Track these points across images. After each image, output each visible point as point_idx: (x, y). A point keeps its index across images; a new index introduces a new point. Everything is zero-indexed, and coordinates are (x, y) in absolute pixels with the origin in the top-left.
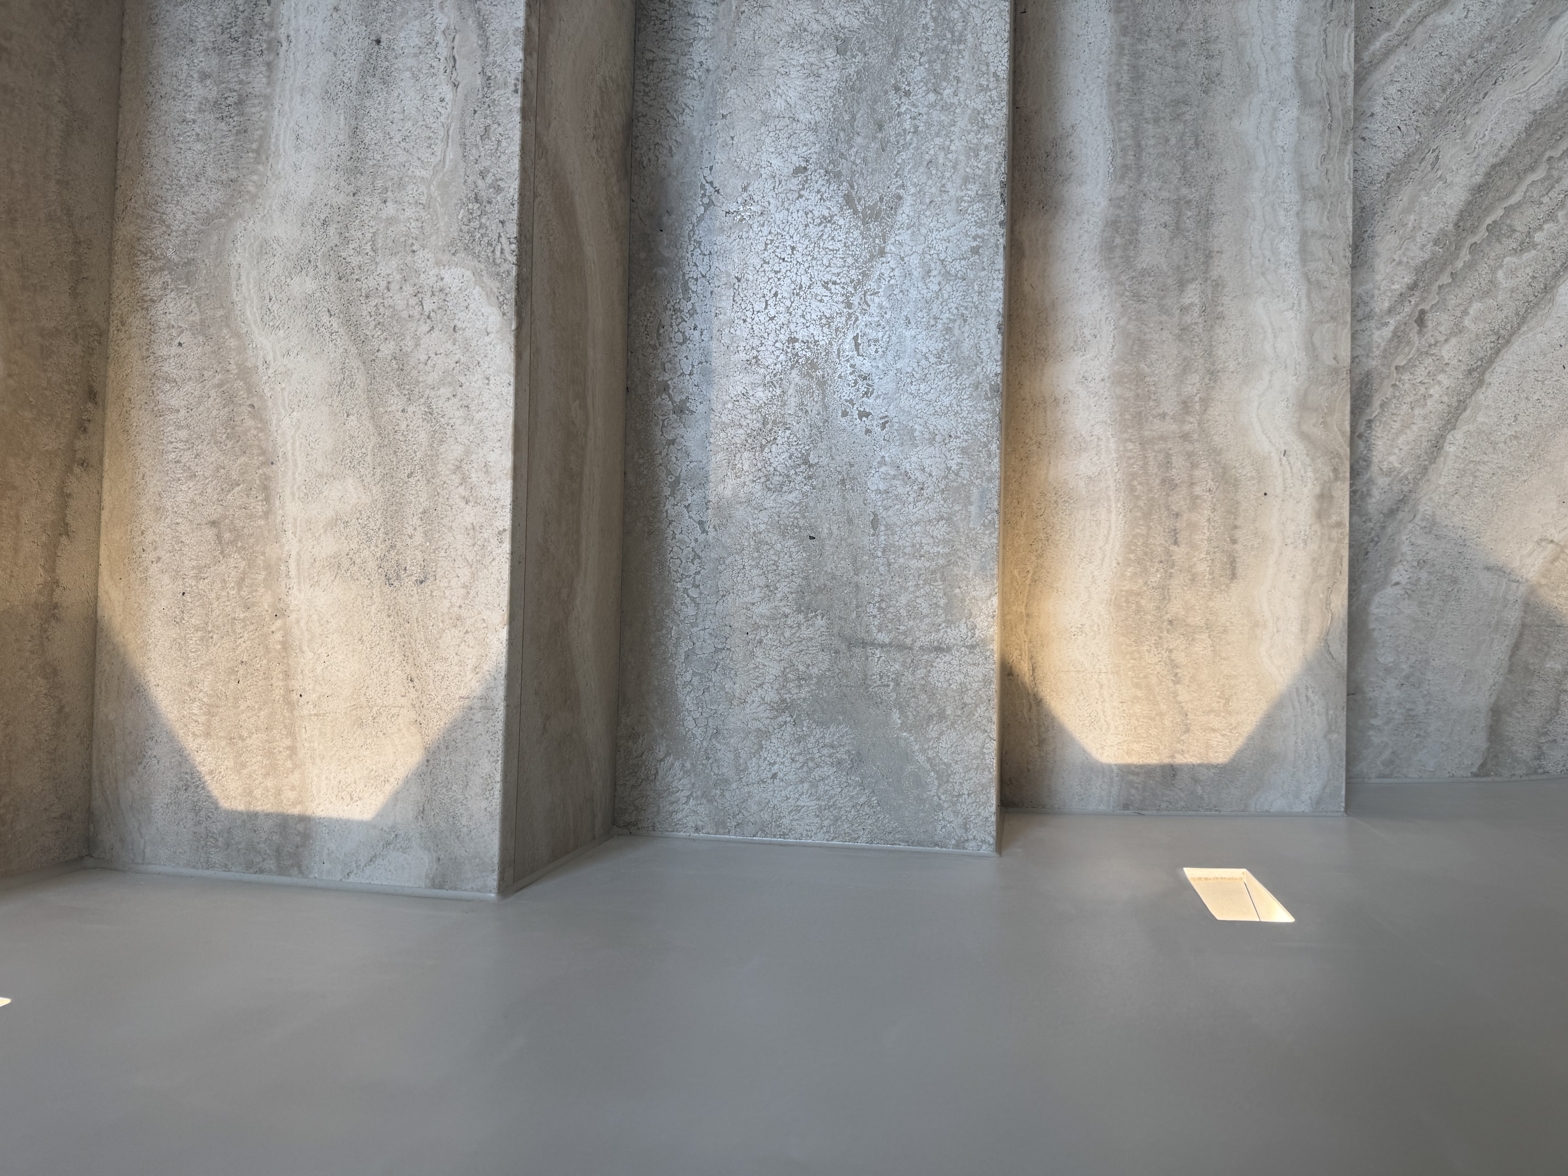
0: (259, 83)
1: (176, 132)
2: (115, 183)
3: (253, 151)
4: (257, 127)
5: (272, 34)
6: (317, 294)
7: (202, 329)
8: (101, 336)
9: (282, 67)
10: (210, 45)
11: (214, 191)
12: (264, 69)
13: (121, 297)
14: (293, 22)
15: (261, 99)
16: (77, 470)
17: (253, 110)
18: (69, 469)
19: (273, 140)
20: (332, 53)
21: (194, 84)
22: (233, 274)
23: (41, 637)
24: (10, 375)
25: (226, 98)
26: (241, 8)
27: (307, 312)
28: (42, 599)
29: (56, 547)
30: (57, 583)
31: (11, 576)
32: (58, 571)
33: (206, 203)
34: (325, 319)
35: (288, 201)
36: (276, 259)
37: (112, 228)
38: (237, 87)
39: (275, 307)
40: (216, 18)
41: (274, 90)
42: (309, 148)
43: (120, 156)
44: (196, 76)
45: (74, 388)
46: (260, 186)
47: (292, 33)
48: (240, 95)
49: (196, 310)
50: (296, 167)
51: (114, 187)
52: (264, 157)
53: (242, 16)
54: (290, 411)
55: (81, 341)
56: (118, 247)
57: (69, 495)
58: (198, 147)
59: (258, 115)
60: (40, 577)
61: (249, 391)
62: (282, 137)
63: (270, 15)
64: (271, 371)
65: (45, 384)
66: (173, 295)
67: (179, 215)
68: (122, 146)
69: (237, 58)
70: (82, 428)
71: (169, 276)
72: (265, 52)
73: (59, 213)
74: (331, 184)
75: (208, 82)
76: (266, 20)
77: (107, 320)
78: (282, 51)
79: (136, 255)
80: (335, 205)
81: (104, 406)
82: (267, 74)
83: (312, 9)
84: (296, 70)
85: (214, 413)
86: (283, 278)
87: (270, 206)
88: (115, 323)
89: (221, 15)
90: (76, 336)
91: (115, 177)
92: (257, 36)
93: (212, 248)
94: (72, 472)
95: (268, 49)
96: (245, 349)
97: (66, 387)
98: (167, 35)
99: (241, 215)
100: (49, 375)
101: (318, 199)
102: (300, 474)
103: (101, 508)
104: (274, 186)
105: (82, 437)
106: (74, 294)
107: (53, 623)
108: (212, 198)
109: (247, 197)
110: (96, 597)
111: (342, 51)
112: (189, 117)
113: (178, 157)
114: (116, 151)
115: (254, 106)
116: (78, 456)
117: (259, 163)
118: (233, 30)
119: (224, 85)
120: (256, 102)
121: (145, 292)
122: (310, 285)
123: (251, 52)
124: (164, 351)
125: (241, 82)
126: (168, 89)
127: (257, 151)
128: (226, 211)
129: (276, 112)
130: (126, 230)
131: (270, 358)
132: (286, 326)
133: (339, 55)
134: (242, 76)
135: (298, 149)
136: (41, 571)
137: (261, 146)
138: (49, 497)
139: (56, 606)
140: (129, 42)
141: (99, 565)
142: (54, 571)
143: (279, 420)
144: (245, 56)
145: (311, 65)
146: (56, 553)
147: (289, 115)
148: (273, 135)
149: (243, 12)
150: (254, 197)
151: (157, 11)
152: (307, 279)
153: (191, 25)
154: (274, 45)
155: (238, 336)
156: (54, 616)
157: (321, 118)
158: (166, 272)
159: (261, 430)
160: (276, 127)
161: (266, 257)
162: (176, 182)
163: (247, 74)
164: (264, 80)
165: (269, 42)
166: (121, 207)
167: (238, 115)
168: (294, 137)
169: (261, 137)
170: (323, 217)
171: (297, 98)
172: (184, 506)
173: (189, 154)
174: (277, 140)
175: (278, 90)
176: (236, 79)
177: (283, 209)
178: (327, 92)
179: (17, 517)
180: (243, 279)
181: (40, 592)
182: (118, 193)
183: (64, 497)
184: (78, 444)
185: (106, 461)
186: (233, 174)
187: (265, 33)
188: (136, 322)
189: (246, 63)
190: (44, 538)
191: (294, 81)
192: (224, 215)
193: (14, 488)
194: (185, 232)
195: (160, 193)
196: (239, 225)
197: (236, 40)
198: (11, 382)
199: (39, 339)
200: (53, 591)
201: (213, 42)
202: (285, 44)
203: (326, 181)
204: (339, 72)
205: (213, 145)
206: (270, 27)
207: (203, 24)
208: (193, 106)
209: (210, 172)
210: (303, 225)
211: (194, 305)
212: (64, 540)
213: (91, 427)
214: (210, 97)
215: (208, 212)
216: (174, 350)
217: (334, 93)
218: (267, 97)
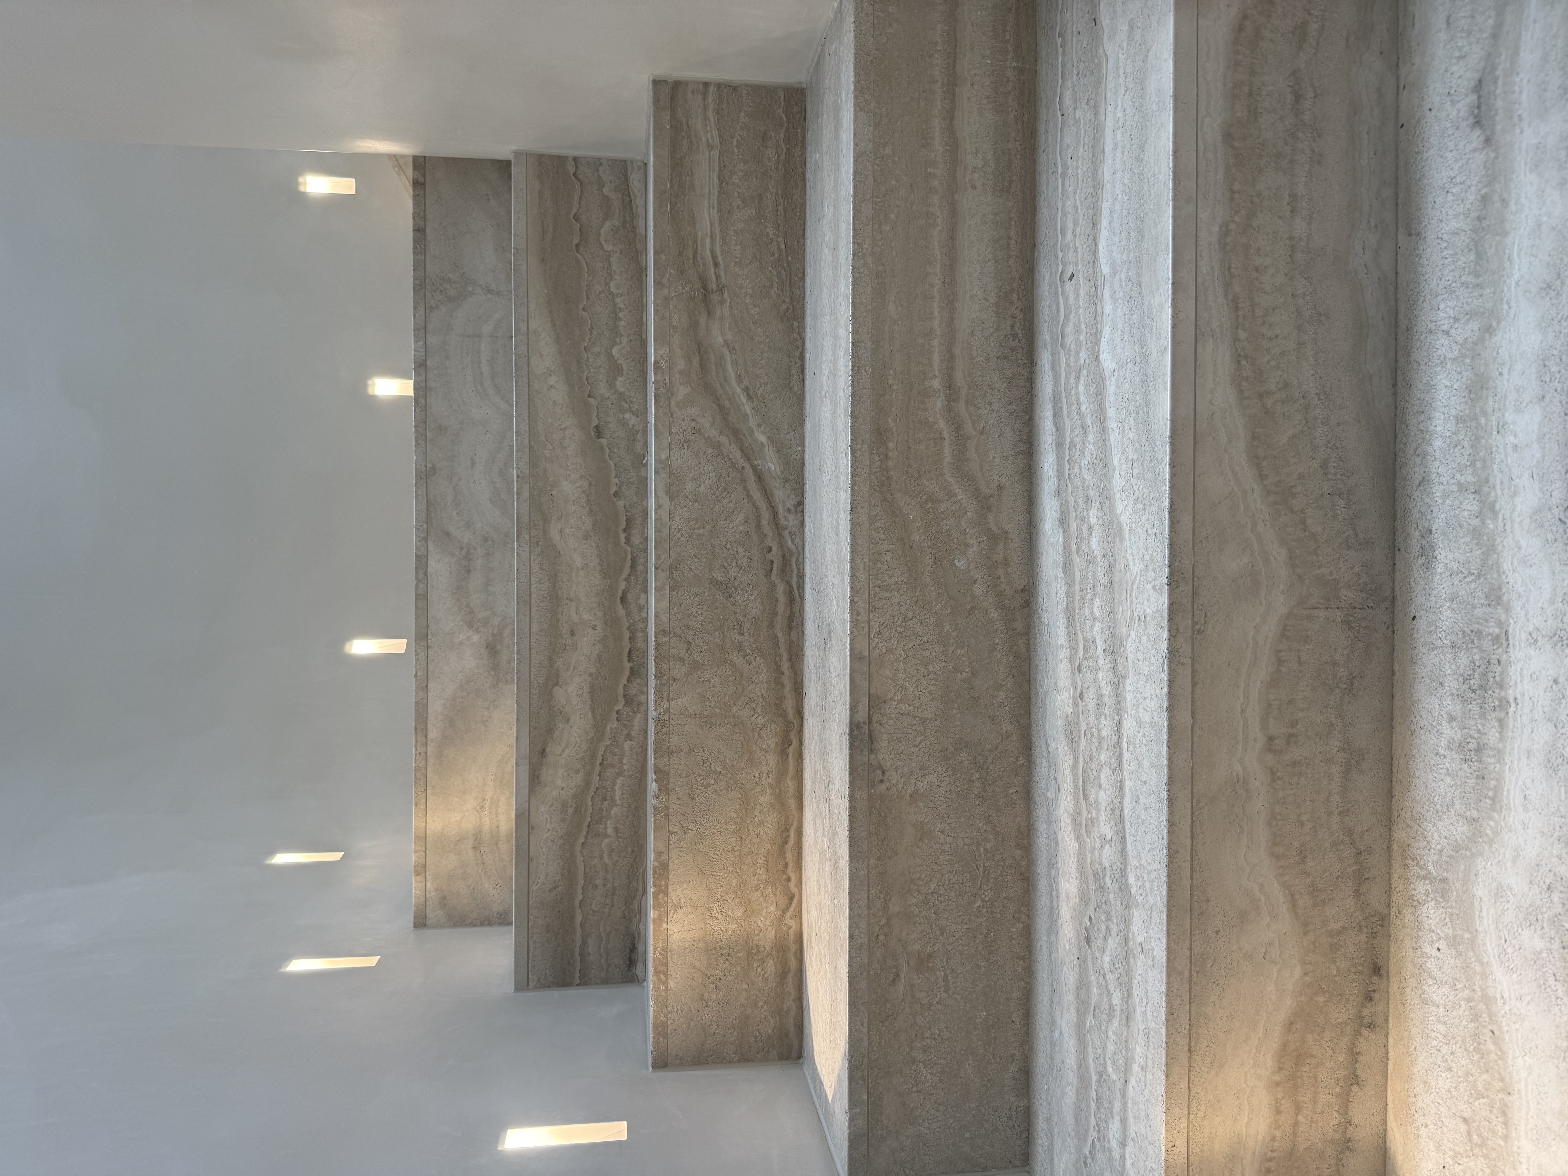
0: (1492, 737)
1: (1432, 762)
2: (1391, 792)
3: (1489, 798)
4: (1492, 776)
5: (1503, 694)
6: (1544, 955)
7: (1454, 942)
8: (1383, 920)
9: (1511, 726)
10: (1455, 691)
11: (1461, 824)
12: (1496, 724)
13: (1398, 890)
14: (1519, 685)
15: (1495, 752)
16: (1365, 1032)
17: (1489, 760)
18: (1357, 1033)
19: (1505, 793)
20: (1553, 725)
21: (1444, 723)
22: (1476, 904)
23: (1338, 1165)
24: (1306, 974)
25: (1468, 743)
26: (1477, 663)
27: (1535, 967)
28: (1337, 1136)
29: (1348, 1095)
30: (1349, 1122)
31: (1312, 1122)
32: (1350, 1113)
33: (1455, 832)
34: (1551, 981)
35: (1518, 855)
36: (1509, 905)
37: (1390, 829)
38: (1476, 736)
39: (1510, 950)
40: (1459, 668)
41: (1505, 746)
42: (1535, 811)
43: (1395, 770)
44: (1445, 716)
45: (1360, 968)
46: (1496, 833)
47: (1518, 696)
48: (1478, 744)
49: (1449, 925)
50: (1525, 827)
51: (1390, 794)
52: (1498, 807)
53: (1478, 671)
54: (1523, 1054)
55: (1365, 930)
56: (1395, 847)
57: (1358, 1053)
58: (1448, 780)
59: (1493, 766)
60: (1335, 1119)
61: (1490, 1016)
62: (1512, 792)
63: (1500, 675)
64: (1507, 1008)
65: (1334, 972)
66: (1433, 903)
67: (1436, 835)
68: (1395, 762)
69: (1475, 708)
70: (1369, 998)
71: (1429, 886)
72: (1497, 709)
73: (1341, 837)
74: (1554, 852)
75: (1454, 724)
76: (1498, 679)
77: (1388, 905)
78: (1511, 710)
79: (1406, 858)
80: (1558, 873)
81: (1388, 976)
82: (1499, 730)
83: (1535, 676)
84: (1522, 732)
85: (1464, 1022)
86: (1515, 926)
87: (1504, 854)
88: (1394, 910)
89: (1462, 666)
90: (1360, 927)
91: (1391, 786)
92: (1490, 692)
93: (1461, 875)
94: (1360, 1034)
95: (1500, 706)
96: (1487, 977)
97: (1353, 970)
98: (1424, 675)
99: (1481, 854)
100: (1338, 964)
101: (1543, 862)
102: (1532, 1117)
103: (1387, 1059)
104: (1507, 837)
105: (1369, 1005)
106: (1357, 894)
107: (1347, 1153)
108: (1459, 829)
109: (1486, 839)
110: (1385, 1130)
111: (1561, 725)
112: (1442, 752)
113: (1434, 785)
114: (1391, 765)
115: (1489, 756)
116: (1365, 1021)
117: (1494, 811)
118: (1472, 682)
119: (1466, 731)
120: (1491, 753)
121: (1413, 892)
122: (1539, 944)
123: (1486, 706)
124: (1427, 949)
125: (1479, 731)
126: (1426, 723)
127: (1493, 799)
128: (1470, 845)
129: (1507, 768)
130: (1399, 834)
131: (1506, 995)
132: (1519, 973)
133: (1559, 728)
134: (1480, 727)
135: (1526, 809)
136: (1336, 1114)
137: (1495, 796)
138: (1342, 1057)
139: (1349, 1140)
140: (1398, 674)
141: (1387, 1104)
142: (1347, 1113)
143: (1515, 1058)
144: (1481, 708)
145: (1535, 731)
146: (1348, 1100)
147: (1517, 773)
148: (1505, 789)
149: (1479, 667)
150: (1491, 842)
151: (1416, 652)
152: (1535, 935)
153: (1441, 670)
154: (1504, 704)
155: (1481, 963)
156: (1348, 1148)
157: (1544, 785)
158: (1428, 882)
159: (1500, 1058)
160: (1507, 781)
161: (1501, 900)
162: (1432, 805)
163: (1483, 725)
164: (1497, 734)
165: (1500, 700)
166: (1396, 814)
167: (1477, 761)
168: (1522, 796)
169: (1496, 787)
170: (1548, 882)
171: (1524, 759)
172: (1443, 1091)
173: (1441, 784)
174: (1509, 794)
175: (1508, 747)
176: (1475, 728)
177: (1514, 861)
178: (1549, 761)
179: (1315, 1077)
180: (1484, 913)
181: (1335, 1131)
182: (1394, 800)
183: (1354, 1055)
184: (1365, 1012)
185: (1391, 1022)
186: (1475, 814)
187: (1497, 691)
188: (1407, 913)
189: (1483, 715)
190: (1338, 1090)
191: (1521, 742)
192: (1467, 849)
193: (1312, 1056)
194: (1440, 852)
195: (1422, 811)
196: (1480, 862)
197: (1474, 692)
198: (1307, 978)
199: (1329, 939)
200: (1347, 1128)
201: (1457, 690)
202: (1513, 705)
203: (1549, 848)
204: (1559, 745)
205: (1459, 783)
206: (1501, 686)
207: (1449, 671)
208: (1444, 743)
209: (1457, 806)
210: (1531, 882)
211: (1448, 920)
212: (1355, 1088)
213: (1376, 996)
214: (1456, 738)
215: (1456, 841)
216: (1435, 953)
217: (1555, 765)
218: (1500, 752)
